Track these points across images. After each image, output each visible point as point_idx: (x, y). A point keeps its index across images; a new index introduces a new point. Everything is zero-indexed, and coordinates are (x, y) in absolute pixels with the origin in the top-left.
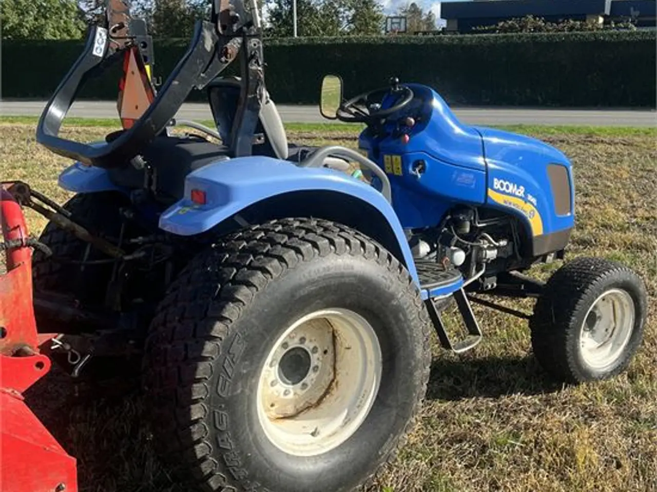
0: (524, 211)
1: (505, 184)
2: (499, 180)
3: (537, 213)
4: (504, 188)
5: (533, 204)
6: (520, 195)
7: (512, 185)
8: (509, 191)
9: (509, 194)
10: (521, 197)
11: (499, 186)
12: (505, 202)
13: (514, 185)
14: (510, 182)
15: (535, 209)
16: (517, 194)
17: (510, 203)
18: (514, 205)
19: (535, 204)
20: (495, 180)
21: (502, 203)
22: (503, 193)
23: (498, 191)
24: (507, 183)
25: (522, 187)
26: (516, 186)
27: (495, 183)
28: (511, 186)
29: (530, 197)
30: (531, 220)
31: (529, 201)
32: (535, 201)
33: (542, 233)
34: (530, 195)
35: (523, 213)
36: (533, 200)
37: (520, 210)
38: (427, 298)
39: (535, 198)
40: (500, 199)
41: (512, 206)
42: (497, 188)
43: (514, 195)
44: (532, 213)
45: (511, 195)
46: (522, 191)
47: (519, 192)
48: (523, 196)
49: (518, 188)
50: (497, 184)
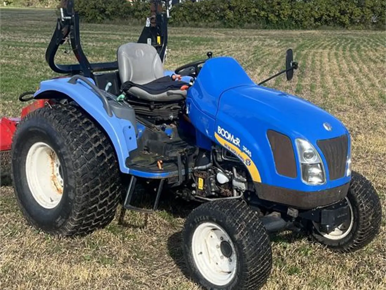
0: (241, 158)
1: (225, 132)
2: (221, 128)
3: (252, 162)
4: (224, 135)
5: (249, 156)
6: (237, 144)
8: (228, 138)
9: (227, 140)
10: (237, 146)
11: (221, 133)
12: (225, 145)
13: (231, 136)
14: (229, 132)
15: (250, 160)
16: (234, 142)
17: (229, 148)
18: (232, 149)
19: (251, 156)
20: (219, 127)
22: (224, 138)
23: (220, 135)
24: (226, 132)
25: (238, 139)
26: (233, 136)
27: (219, 130)
28: (229, 135)
29: (245, 149)
30: (248, 167)
31: (244, 151)
32: (250, 153)
33: (260, 181)
34: (246, 147)
35: (241, 159)
36: (248, 152)
37: (237, 156)
38: (128, 173)
39: (250, 151)
40: (222, 142)
41: (230, 150)
42: (220, 133)
43: (232, 143)
44: (248, 161)
45: (229, 141)
46: (237, 141)
47: (236, 142)
48: (239, 146)
49: (235, 138)
50: (220, 130)
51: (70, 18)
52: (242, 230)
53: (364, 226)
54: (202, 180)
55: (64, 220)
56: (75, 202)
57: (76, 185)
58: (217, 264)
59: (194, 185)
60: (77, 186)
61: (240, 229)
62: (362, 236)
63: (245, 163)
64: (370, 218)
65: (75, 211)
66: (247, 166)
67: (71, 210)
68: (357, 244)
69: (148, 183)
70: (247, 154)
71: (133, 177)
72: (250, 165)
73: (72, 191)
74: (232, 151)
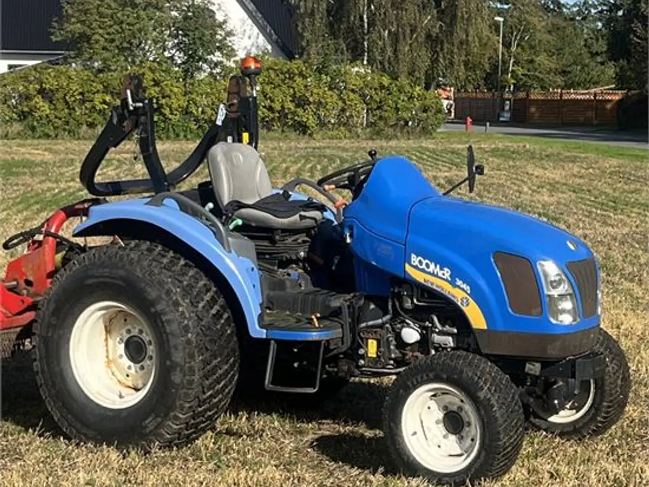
0: (453, 296)
1: (425, 262)
2: (417, 256)
3: (471, 300)
4: (424, 266)
5: (466, 292)
6: (445, 277)
7: (433, 264)
8: (430, 270)
9: (429, 273)
10: (446, 280)
11: (417, 263)
12: (425, 281)
13: (436, 266)
14: (431, 262)
15: (468, 297)
16: (440, 274)
17: (432, 284)
18: (437, 286)
19: (469, 292)
20: (413, 255)
21: (422, 281)
22: (423, 270)
23: (416, 267)
24: (427, 261)
25: (446, 269)
26: (438, 266)
27: (413, 260)
28: (432, 266)
29: (459, 283)
30: (464, 309)
31: (459, 287)
32: (467, 288)
33: (485, 327)
34: (460, 280)
35: (452, 298)
36: (464, 286)
37: (447, 294)
38: (264, 336)
39: (468, 284)
40: (419, 277)
41: (434, 287)
42: (415, 264)
43: (437, 276)
44: (465, 301)
45: (433, 274)
46: (447, 273)
47: (443, 274)
48: (450, 279)
49: (441, 269)
50: (415, 259)
51: (141, 104)
52: (488, 386)
53: (611, 395)
54: (375, 342)
55: (159, 420)
56: (183, 388)
57: (185, 359)
58: (439, 446)
59: (361, 352)
60: (188, 360)
61: (485, 383)
62: (609, 410)
63: (459, 303)
64: (619, 382)
65: (181, 402)
66: (462, 307)
67: (174, 401)
68: (602, 422)
69: (296, 350)
70: (463, 289)
71: (273, 342)
72: (467, 305)
73: (179, 369)
74: (437, 288)
